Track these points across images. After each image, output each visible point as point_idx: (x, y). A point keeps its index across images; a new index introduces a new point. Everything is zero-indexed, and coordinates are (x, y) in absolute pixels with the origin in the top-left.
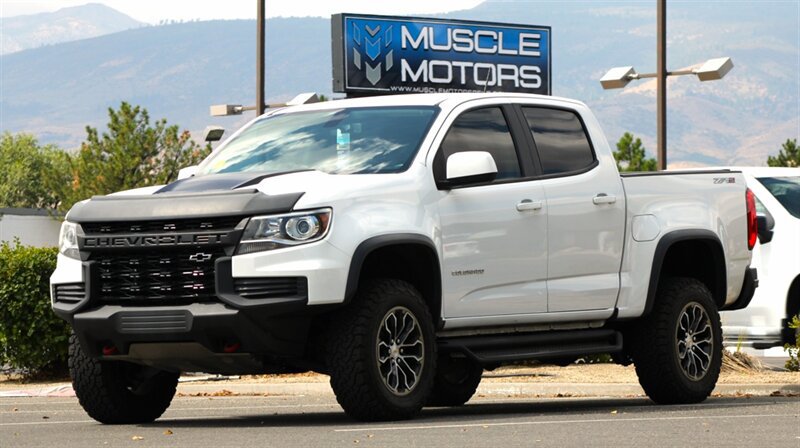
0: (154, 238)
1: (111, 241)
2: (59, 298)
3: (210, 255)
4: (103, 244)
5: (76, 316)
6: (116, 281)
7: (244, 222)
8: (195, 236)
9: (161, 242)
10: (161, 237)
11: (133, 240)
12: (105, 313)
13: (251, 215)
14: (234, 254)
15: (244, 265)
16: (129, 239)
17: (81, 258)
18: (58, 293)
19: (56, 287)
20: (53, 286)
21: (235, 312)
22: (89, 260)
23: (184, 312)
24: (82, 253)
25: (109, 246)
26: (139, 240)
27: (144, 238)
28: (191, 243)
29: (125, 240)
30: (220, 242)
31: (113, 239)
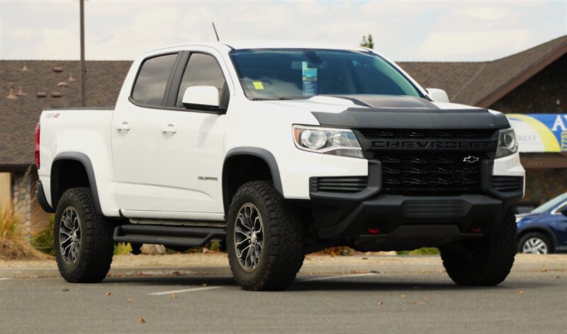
0: (442, 143)
1: (400, 144)
2: (320, 188)
3: (478, 159)
4: (394, 147)
7: (496, 133)
8: (471, 143)
9: (447, 146)
10: (447, 143)
11: (423, 145)
13: (498, 129)
14: (495, 158)
16: (418, 143)
17: (366, 157)
18: (320, 184)
19: (319, 179)
20: (312, 179)
21: (500, 202)
22: (373, 158)
23: (461, 201)
24: (367, 153)
25: (399, 148)
26: (428, 144)
27: (432, 143)
28: (469, 148)
29: (415, 143)
30: (488, 148)
31: (404, 143)
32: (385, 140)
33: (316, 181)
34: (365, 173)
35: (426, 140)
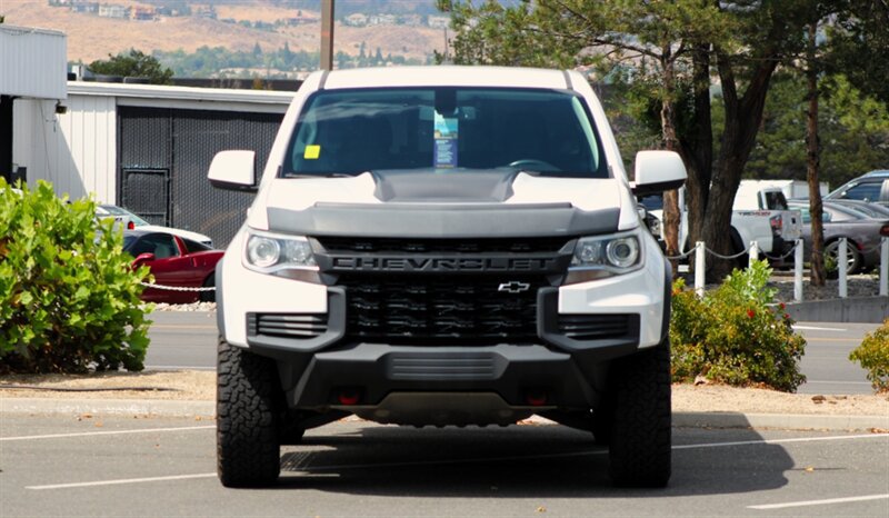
0: (452, 261)
1: (380, 263)
2: (261, 329)
3: (527, 286)
4: (369, 267)
5: (319, 356)
6: (382, 314)
7: (570, 244)
8: (511, 261)
9: (463, 267)
10: (462, 261)
11: (419, 263)
12: (368, 352)
13: (578, 236)
14: (563, 284)
15: (574, 298)
16: (411, 261)
17: (324, 282)
18: (261, 323)
19: (259, 316)
20: (249, 315)
21: (566, 357)
22: (337, 284)
23: (489, 355)
24: (326, 276)
25: (377, 269)
26: (428, 262)
27: (435, 261)
28: (505, 269)
29: (406, 261)
30: (545, 269)
31: (385, 261)
32: (355, 256)
33: (254, 319)
34: (321, 307)
35: (424, 257)
